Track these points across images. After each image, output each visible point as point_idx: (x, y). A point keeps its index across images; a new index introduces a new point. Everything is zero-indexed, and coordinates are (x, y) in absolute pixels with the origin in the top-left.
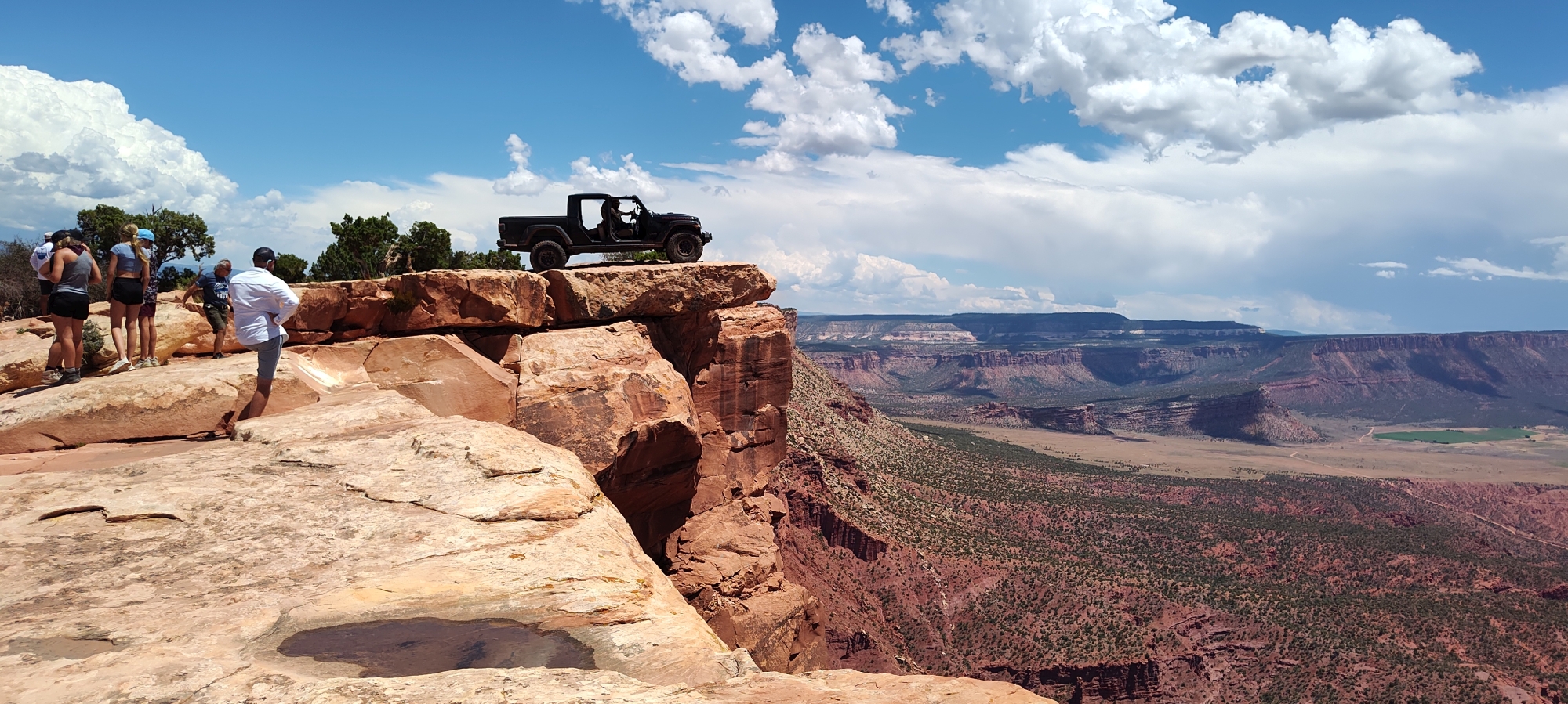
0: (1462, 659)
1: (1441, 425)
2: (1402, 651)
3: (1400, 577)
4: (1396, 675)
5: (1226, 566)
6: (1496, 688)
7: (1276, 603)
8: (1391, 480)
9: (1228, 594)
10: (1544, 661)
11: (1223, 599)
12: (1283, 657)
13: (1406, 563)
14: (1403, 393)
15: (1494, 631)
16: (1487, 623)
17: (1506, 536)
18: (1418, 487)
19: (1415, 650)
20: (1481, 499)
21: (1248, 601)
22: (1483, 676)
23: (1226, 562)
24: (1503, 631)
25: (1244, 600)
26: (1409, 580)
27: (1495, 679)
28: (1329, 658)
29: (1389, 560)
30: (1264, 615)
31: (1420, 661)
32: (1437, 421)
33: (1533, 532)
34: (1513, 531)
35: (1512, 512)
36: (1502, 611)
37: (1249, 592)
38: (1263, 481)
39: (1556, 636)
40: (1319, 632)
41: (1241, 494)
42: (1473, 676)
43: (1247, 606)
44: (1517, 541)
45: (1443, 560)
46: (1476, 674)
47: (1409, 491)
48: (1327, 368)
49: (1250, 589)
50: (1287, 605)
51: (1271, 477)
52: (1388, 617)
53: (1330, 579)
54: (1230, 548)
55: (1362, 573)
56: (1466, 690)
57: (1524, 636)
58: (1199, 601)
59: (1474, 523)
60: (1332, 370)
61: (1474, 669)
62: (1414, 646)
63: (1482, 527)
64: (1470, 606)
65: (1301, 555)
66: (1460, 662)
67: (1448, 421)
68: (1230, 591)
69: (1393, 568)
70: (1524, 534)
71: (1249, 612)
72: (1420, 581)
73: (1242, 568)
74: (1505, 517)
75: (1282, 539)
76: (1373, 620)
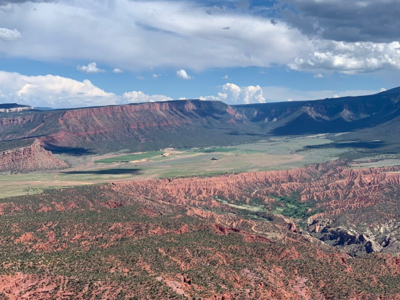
0: (149, 272)
1: (125, 152)
2: (122, 274)
3: (116, 235)
4: (121, 288)
5: (28, 247)
6: (165, 283)
7: (57, 262)
8: (105, 184)
9: (31, 263)
10: (183, 265)
11: (29, 267)
12: (64, 292)
13: (118, 227)
14: (106, 137)
15: (160, 254)
16: (157, 250)
17: (159, 205)
18: (118, 186)
19: (128, 273)
20: (146, 188)
21: (43, 265)
22: (159, 279)
23: (27, 244)
24: (164, 254)
25: (41, 265)
26: (120, 236)
27: (164, 279)
28: (88, 287)
29: (110, 227)
30: (52, 271)
31: (131, 278)
32: (122, 150)
33: (169, 201)
34: (161, 202)
35: (160, 193)
36: (162, 243)
37: (43, 259)
38: (42, 194)
39: (186, 251)
40: (81, 274)
41: (31, 203)
42: (155, 280)
43: (43, 267)
44: (164, 207)
45: (134, 222)
46: (156, 278)
47: (114, 189)
48: (68, 127)
49: (43, 258)
50: (64, 263)
51: (46, 191)
52: (113, 258)
53: (83, 243)
54: (29, 235)
55: (98, 236)
56: (153, 288)
57: (173, 254)
58: (16, 271)
59: (144, 201)
60: (71, 128)
61: (155, 276)
62: (127, 270)
63: (149, 202)
64: (149, 244)
65: (67, 233)
66: (148, 274)
67: (128, 150)
68: (32, 261)
69: (112, 231)
70: (166, 203)
71: (44, 271)
72: (125, 235)
73: (37, 246)
74: (157, 195)
75: (56, 225)
76: (106, 261)
